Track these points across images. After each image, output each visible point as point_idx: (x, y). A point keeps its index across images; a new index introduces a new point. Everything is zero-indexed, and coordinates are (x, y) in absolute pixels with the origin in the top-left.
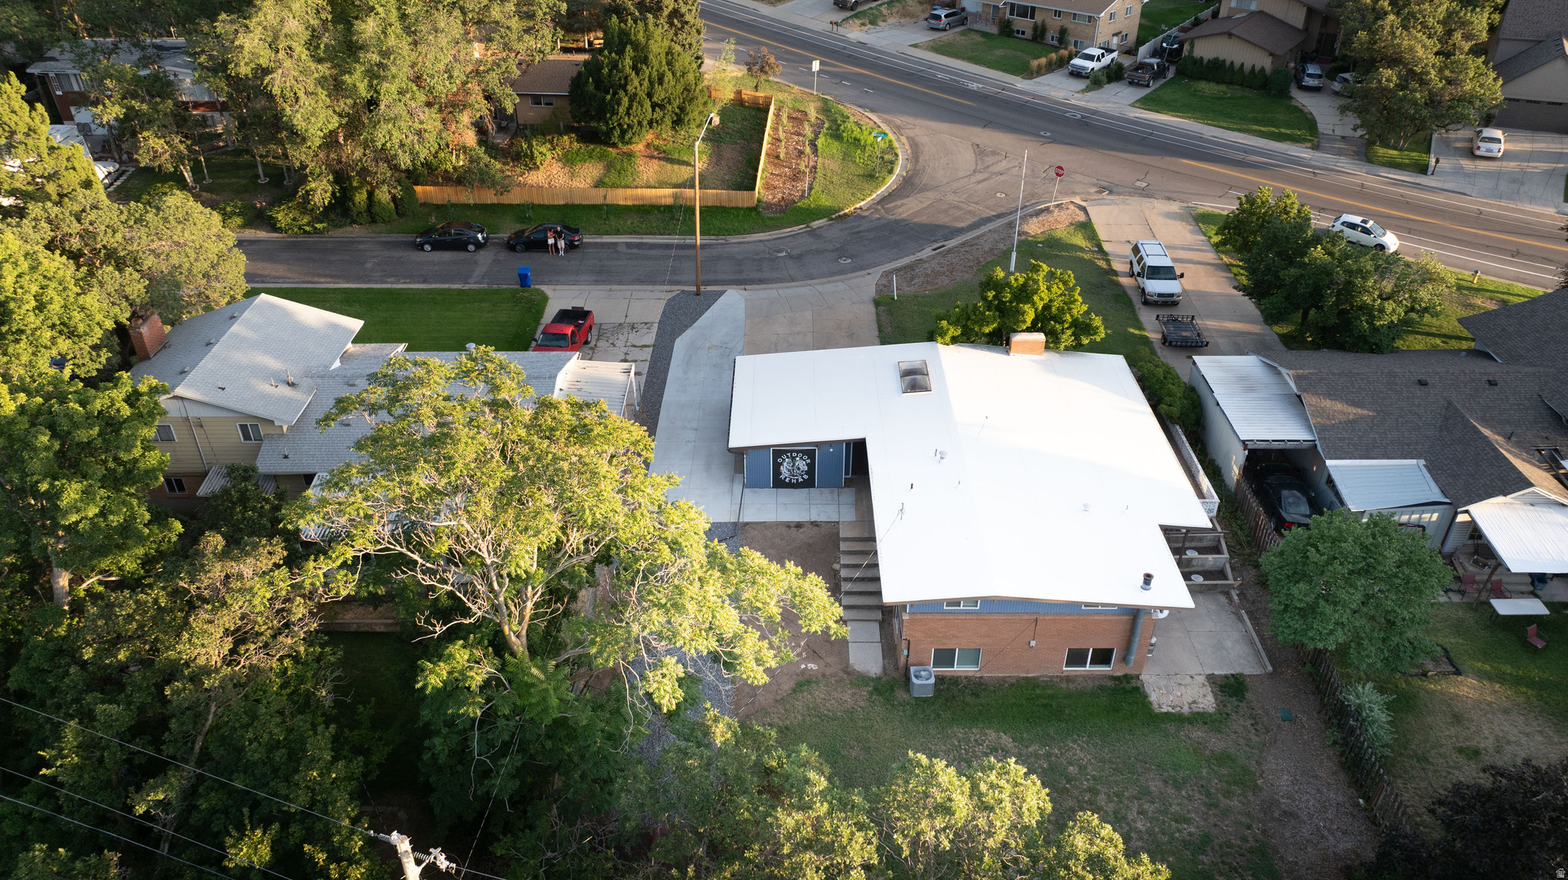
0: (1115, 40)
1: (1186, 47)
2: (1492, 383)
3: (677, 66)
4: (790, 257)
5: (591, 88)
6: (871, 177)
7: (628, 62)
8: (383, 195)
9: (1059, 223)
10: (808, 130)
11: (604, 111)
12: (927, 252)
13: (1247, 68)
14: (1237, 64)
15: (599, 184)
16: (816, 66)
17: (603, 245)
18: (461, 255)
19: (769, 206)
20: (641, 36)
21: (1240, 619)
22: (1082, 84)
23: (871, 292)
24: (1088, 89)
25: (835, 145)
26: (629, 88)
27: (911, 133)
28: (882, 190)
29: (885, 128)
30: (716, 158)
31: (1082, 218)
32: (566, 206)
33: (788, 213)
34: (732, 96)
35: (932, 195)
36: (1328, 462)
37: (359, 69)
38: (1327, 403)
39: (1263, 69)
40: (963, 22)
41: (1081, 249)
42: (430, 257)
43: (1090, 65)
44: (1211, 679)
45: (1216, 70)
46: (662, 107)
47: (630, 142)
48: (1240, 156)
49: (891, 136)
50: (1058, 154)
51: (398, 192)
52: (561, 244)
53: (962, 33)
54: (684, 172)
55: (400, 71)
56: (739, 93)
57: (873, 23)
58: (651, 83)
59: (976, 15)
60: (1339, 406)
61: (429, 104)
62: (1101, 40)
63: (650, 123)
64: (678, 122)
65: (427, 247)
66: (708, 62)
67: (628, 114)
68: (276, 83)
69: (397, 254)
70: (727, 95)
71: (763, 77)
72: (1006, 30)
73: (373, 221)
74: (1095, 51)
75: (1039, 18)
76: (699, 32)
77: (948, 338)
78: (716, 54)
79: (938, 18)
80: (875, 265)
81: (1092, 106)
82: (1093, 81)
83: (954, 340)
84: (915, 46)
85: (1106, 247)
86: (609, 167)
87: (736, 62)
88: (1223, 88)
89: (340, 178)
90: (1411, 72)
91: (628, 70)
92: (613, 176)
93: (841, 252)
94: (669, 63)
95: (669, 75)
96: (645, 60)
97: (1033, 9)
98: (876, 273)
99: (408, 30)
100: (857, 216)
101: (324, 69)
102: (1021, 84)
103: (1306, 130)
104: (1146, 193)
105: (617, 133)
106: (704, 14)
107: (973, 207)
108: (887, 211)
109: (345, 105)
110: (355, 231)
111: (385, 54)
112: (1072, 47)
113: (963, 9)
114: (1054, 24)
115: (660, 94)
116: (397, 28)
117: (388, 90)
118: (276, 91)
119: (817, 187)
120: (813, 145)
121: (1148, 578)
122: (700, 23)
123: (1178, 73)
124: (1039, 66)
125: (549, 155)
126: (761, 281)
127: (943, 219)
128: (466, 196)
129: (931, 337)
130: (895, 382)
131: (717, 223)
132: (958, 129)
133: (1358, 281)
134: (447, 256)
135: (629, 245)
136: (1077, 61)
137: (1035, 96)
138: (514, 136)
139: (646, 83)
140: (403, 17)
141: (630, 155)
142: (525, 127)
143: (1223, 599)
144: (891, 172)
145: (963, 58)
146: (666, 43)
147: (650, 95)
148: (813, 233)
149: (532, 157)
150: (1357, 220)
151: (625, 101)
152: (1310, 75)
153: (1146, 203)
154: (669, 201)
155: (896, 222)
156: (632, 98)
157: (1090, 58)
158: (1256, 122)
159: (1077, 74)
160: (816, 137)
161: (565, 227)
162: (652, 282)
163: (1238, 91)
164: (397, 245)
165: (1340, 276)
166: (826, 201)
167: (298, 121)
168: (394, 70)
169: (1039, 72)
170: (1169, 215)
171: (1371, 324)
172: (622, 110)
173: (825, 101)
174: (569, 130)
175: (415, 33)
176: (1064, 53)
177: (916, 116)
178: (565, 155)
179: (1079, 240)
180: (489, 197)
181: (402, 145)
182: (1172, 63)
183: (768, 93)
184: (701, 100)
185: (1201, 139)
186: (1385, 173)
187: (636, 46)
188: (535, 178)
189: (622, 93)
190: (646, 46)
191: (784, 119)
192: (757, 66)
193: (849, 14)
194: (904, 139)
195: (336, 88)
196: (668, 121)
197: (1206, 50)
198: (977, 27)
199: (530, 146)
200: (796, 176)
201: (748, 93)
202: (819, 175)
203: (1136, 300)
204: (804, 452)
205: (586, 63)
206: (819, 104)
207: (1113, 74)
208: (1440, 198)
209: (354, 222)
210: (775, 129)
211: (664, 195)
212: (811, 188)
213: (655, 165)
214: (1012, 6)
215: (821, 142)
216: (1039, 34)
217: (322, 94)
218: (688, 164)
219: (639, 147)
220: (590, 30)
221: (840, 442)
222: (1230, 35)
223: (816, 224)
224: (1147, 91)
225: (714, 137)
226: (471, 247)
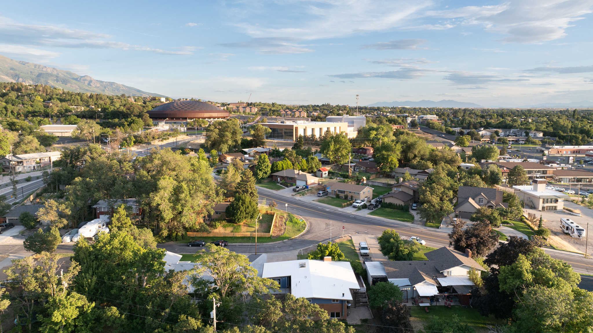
0: (366, 199)
1: (383, 200)
2: (425, 264)
3: (252, 204)
4: (278, 247)
5: (231, 209)
6: (299, 230)
7: (240, 203)
8: (180, 234)
9: (344, 240)
10: (284, 220)
11: (234, 215)
12: (311, 246)
13: (398, 205)
14: (395, 204)
15: (232, 232)
16: (286, 205)
17: (233, 245)
18: (198, 247)
19: (273, 237)
20: (244, 198)
21: (369, 310)
22: (356, 209)
23: (297, 254)
24: (357, 210)
25: (291, 223)
26: (240, 209)
27: (310, 221)
28: (302, 233)
29: (303, 219)
30: (261, 226)
31: (350, 239)
32: (224, 237)
33: (278, 238)
34: (265, 212)
35: (314, 234)
36: (388, 279)
37: (180, 204)
38: (390, 268)
39: (402, 205)
40: (327, 195)
41: (348, 245)
42: (191, 247)
43: (358, 205)
44: (361, 320)
45: (390, 205)
46: (248, 214)
47: (240, 222)
48: (393, 225)
49: (305, 221)
50: (346, 225)
51: (184, 233)
52: (223, 245)
53: (326, 197)
54: (253, 229)
55: (189, 205)
56: (267, 211)
57: (303, 195)
58: (246, 208)
59: (330, 193)
60: (392, 269)
61: (194, 213)
62: (362, 199)
63: (245, 217)
64: (252, 217)
65: (190, 246)
66: (259, 205)
67: (240, 215)
68: (161, 208)
69: (183, 247)
70: (264, 212)
71: (273, 208)
72: (338, 196)
73: (176, 240)
74: (359, 201)
75: (346, 193)
76: (257, 197)
77: (310, 258)
78: (261, 203)
79: (320, 194)
80: (298, 249)
81: (357, 214)
82: (359, 208)
83: (312, 259)
84: (313, 201)
85: (354, 245)
86: (234, 228)
87: (266, 204)
88: (392, 210)
89: (170, 230)
90: (432, 205)
91: (240, 205)
92: (235, 230)
93: (291, 246)
94: (250, 204)
95: (250, 206)
96: (244, 203)
97: (344, 191)
98: (298, 250)
99: (191, 196)
100: (295, 239)
101: (172, 205)
102: (340, 209)
103: (412, 219)
104: (367, 233)
105: (237, 220)
106: (259, 193)
107: (324, 237)
108: (303, 238)
109: (175, 213)
110: (172, 243)
111: (186, 201)
112: (354, 201)
113: (327, 192)
114: (350, 195)
115: (248, 211)
116: (188, 196)
117: (186, 209)
118: (161, 209)
119: (285, 233)
120: (285, 224)
121: (343, 294)
122: (258, 195)
123: (382, 206)
124: (345, 205)
125: (220, 225)
126: (271, 252)
127: (316, 239)
128: (199, 235)
129: (307, 259)
130: (298, 266)
131: (261, 240)
132: (322, 220)
133: (399, 245)
134: (195, 248)
135: (239, 245)
136: (354, 204)
137: (343, 212)
138: (211, 221)
139: (244, 208)
140: (190, 193)
141: (240, 225)
142: (214, 219)
143: (367, 307)
144: (304, 229)
145: (326, 203)
146: (249, 199)
147: (245, 211)
148: (284, 242)
149: (216, 226)
150: (415, 237)
151: (239, 212)
152: (414, 206)
153: (366, 235)
154: (249, 235)
155: (305, 240)
156: (241, 212)
157: (358, 203)
158: (399, 217)
159: (355, 207)
160: (286, 221)
161: (224, 241)
162: (245, 252)
163: (396, 210)
164: (183, 246)
165: (396, 244)
166: (287, 236)
167: (165, 216)
168: (188, 205)
169: (345, 206)
170: (371, 238)
171: (402, 254)
172: (238, 214)
173: (289, 213)
174: (225, 220)
175: (192, 197)
176: (351, 202)
177: (312, 217)
178: (223, 225)
179: (349, 243)
180: (205, 235)
181: (187, 222)
182: (380, 204)
183: (274, 212)
184: (257, 212)
185: (384, 221)
186: (429, 228)
187: (242, 200)
188: (216, 231)
189: (239, 210)
190: (245, 200)
191: (278, 217)
192: (271, 205)
193: (296, 193)
194: (308, 222)
195: (174, 208)
196: (249, 217)
197: (388, 201)
198: (330, 196)
199: (215, 223)
200: (281, 230)
201: (269, 212)
202: (286, 230)
203: (359, 255)
204: (278, 279)
205: (230, 204)
206: (287, 214)
207: (364, 207)
208: (441, 234)
209: (172, 241)
210: (276, 220)
211: (248, 234)
212: (284, 233)
213: (246, 228)
214: (339, 190)
215: (287, 223)
216: (346, 197)
217: (171, 210)
218: (254, 227)
219: (242, 223)
220: (229, 197)
221: (286, 277)
222: (393, 197)
223: (285, 241)
224: (372, 211)
225: (260, 221)
226: (201, 246)
